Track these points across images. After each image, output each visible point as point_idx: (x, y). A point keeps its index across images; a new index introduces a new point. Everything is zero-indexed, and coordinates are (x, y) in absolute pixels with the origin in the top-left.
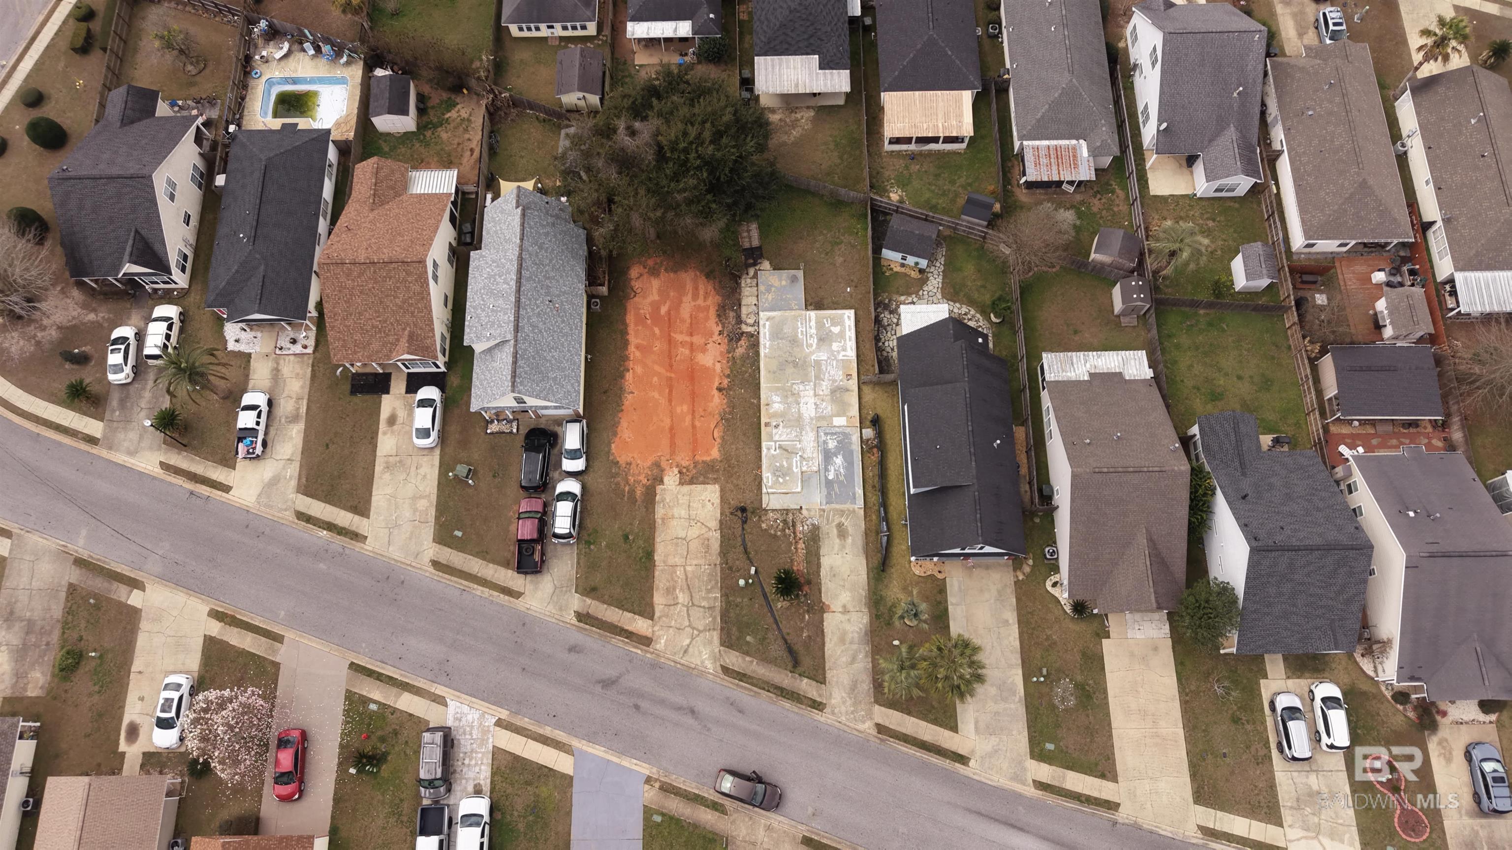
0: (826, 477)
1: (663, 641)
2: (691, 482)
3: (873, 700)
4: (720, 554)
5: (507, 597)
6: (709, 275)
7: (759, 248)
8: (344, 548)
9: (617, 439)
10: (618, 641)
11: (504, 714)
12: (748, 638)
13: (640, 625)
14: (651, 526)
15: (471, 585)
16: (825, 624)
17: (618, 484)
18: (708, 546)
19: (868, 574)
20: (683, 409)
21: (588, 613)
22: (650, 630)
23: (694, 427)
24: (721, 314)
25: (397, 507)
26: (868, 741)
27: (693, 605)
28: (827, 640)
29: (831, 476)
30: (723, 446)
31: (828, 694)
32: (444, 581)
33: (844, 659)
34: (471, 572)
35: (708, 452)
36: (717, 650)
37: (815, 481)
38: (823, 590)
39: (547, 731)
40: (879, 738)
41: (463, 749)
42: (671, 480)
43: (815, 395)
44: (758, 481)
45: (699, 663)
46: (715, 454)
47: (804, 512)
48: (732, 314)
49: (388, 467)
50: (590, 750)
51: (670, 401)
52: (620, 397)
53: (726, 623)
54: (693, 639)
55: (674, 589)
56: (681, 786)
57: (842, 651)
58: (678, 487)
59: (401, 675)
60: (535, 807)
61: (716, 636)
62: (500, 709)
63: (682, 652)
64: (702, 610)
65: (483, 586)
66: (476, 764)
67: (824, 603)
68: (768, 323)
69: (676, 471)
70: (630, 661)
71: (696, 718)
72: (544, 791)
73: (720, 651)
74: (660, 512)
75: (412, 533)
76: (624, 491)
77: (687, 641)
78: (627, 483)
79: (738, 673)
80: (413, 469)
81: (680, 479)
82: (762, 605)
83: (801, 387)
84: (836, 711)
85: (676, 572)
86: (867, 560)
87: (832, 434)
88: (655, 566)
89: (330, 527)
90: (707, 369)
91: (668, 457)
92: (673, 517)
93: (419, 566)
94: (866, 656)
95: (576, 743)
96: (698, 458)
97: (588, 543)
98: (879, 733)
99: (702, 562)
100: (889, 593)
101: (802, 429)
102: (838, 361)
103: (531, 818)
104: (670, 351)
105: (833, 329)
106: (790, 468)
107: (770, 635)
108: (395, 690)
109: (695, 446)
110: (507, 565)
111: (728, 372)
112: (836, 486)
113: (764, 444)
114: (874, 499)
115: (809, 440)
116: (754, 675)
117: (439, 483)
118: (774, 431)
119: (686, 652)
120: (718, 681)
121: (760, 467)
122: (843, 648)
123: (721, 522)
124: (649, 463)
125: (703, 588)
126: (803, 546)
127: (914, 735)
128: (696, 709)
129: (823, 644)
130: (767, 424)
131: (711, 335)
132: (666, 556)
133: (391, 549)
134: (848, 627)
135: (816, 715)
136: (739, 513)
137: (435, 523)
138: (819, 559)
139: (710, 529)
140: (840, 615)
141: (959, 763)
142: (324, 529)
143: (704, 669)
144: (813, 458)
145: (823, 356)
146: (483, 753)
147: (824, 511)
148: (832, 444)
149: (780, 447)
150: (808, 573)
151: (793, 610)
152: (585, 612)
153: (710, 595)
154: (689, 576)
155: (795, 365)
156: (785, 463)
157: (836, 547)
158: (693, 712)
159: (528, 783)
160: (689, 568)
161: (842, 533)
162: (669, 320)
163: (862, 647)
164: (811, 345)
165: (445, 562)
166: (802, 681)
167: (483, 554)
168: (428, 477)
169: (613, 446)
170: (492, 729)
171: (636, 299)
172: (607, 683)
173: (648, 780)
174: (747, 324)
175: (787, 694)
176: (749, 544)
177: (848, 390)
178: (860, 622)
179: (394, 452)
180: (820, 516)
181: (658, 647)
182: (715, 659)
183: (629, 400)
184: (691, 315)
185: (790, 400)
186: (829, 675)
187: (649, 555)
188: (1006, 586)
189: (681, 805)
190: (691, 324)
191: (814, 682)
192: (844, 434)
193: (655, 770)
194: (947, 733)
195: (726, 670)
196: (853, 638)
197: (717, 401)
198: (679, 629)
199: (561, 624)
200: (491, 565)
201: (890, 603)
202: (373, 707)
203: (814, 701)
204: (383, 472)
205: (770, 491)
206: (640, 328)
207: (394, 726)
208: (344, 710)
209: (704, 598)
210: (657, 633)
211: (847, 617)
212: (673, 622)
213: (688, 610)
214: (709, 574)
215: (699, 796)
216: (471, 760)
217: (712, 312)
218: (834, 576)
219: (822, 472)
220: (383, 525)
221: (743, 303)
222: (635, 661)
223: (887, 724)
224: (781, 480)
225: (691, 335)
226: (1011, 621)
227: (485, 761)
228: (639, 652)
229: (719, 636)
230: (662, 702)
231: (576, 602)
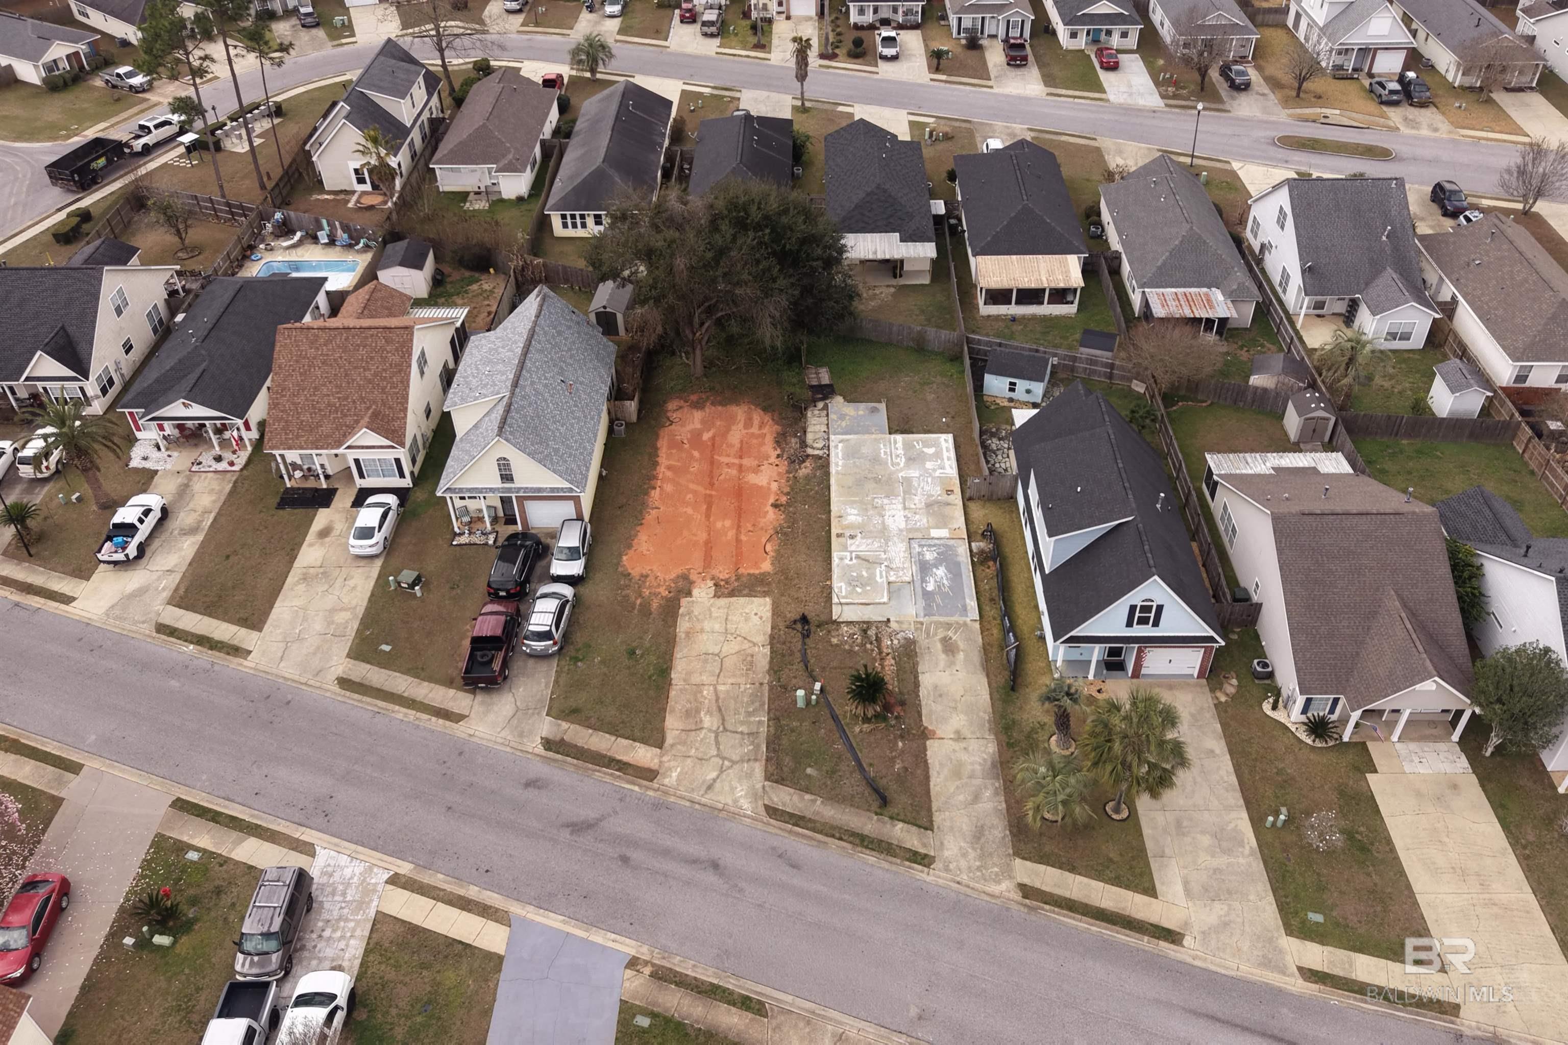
0: (923, 589)
1: (674, 775)
2: (732, 594)
3: (1011, 851)
4: (768, 672)
5: (441, 721)
6: (765, 409)
7: (830, 386)
8: (213, 664)
9: (631, 552)
10: (605, 777)
11: (405, 868)
12: (809, 771)
13: (642, 755)
14: (671, 641)
15: (391, 706)
16: (928, 753)
17: (627, 596)
18: (751, 663)
19: (991, 694)
20: (724, 524)
21: (562, 740)
22: (656, 761)
23: (738, 540)
24: (780, 440)
25: (305, 619)
26: (1008, 909)
27: (725, 730)
28: (933, 773)
29: (930, 587)
30: (778, 557)
31: (938, 843)
32: (351, 702)
33: (961, 798)
34: (395, 691)
35: (756, 565)
36: (759, 786)
37: (907, 591)
38: (924, 712)
39: (473, 892)
40: (1025, 906)
41: (325, 916)
42: (702, 593)
43: (905, 508)
44: (827, 593)
45: (730, 802)
46: (766, 566)
47: (893, 625)
48: (793, 440)
49: (305, 578)
50: (538, 919)
51: (708, 516)
52: (641, 512)
53: (775, 751)
54: (722, 771)
55: (698, 711)
56: (689, 972)
57: (958, 787)
58: (712, 600)
59: (252, 816)
60: (429, 1002)
61: (758, 769)
62: (399, 862)
63: (704, 788)
64: (738, 736)
65: (408, 708)
66: (342, 937)
67: (926, 728)
68: (840, 445)
69: (710, 583)
70: (621, 800)
71: (721, 875)
72: (450, 977)
73: (764, 787)
74: (683, 626)
75: (318, 648)
76: (634, 604)
77: (714, 775)
78: (640, 595)
79: (792, 815)
80: (340, 580)
81: (716, 592)
82: (830, 731)
83: (886, 501)
84: (951, 866)
85: (701, 692)
86: (988, 676)
87: (930, 546)
88: (670, 684)
89: (202, 641)
90: (761, 487)
91: (700, 570)
92: (702, 631)
93: (318, 684)
94: (996, 793)
95: (516, 909)
96: (741, 571)
97: (576, 659)
98: (1025, 896)
99: (742, 680)
100: (1025, 716)
101: (887, 540)
102: (933, 478)
103: (419, 1019)
104: (711, 472)
105: (925, 450)
106: (872, 577)
107: (843, 767)
108: (235, 834)
109: (738, 558)
110: (449, 683)
111: (787, 490)
112: (938, 599)
113: (835, 556)
114: (992, 612)
115: (898, 551)
116: (817, 818)
117: (372, 595)
118: (850, 542)
119: (710, 787)
120: (760, 826)
121: (830, 578)
122: (958, 783)
123: (772, 637)
124: (673, 576)
125: (742, 711)
126: (893, 662)
127: (1085, 901)
128: (721, 862)
129: (927, 778)
130: (838, 536)
131: (767, 457)
132: (689, 673)
133: (282, 665)
134: (964, 757)
135: (920, 873)
136: (799, 626)
137: (356, 637)
138: (916, 677)
139: (755, 644)
140: (951, 742)
141: (1166, 940)
142: (192, 643)
143: (737, 810)
144: (903, 569)
145: (914, 473)
146: (358, 922)
147: (922, 624)
148: (929, 556)
149: (858, 557)
150: (901, 693)
151: (879, 736)
152: (558, 738)
153: (752, 719)
154: (722, 696)
155: (877, 480)
156: (864, 573)
157: (942, 664)
158: (715, 866)
159: (424, 966)
160: (721, 688)
161: (949, 647)
162: (713, 445)
163: (989, 782)
164: (898, 464)
165: (358, 680)
166: (894, 826)
167: (418, 671)
168: (359, 588)
169: (625, 558)
170: (380, 888)
171: (673, 427)
172: (578, 828)
173: (633, 963)
174: (813, 448)
175: (872, 842)
176: (812, 661)
177: (949, 504)
178: (984, 752)
179: (319, 563)
180: (916, 629)
181: (666, 781)
182: (755, 797)
183: (651, 516)
184: (742, 442)
185: (871, 512)
186: (937, 818)
187: (664, 672)
188: (1202, 709)
189: (687, 1001)
190: (741, 448)
191: (915, 828)
192: (946, 546)
193: (645, 949)
194: (1140, 899)
195: (772, 811)
196: (973, 771)
197: (771, 517)
198: (701, 759)
199: (518, 753)
200: (426, 684)
201: (1029, 729)
202: (193, 856)
203: (916, 853)
204: (298, 583)
205: (843, 601)
206: (674, 451)
207: (217, 883)
208: (145, 860)
209: (742, 723)
210: (666, 765)
211: (963, 745)
212: (693, 752)
213: (716, 737)
214: (751, 695)
215: (717, 987)
216: (334, 931)
217: (769, 440)
218: (941, 696)
219: (918, 584)
220: (280, 638)
221: (809, 430)
222: (628, 799)
223: (1037, 885)
224: (859, 590)
225: (741, 457)
226: (1218, 751)
227: (358, 933)
228: (636, 788)
229: (763, 768)
230: (666, 853)
231: (546, 726)
